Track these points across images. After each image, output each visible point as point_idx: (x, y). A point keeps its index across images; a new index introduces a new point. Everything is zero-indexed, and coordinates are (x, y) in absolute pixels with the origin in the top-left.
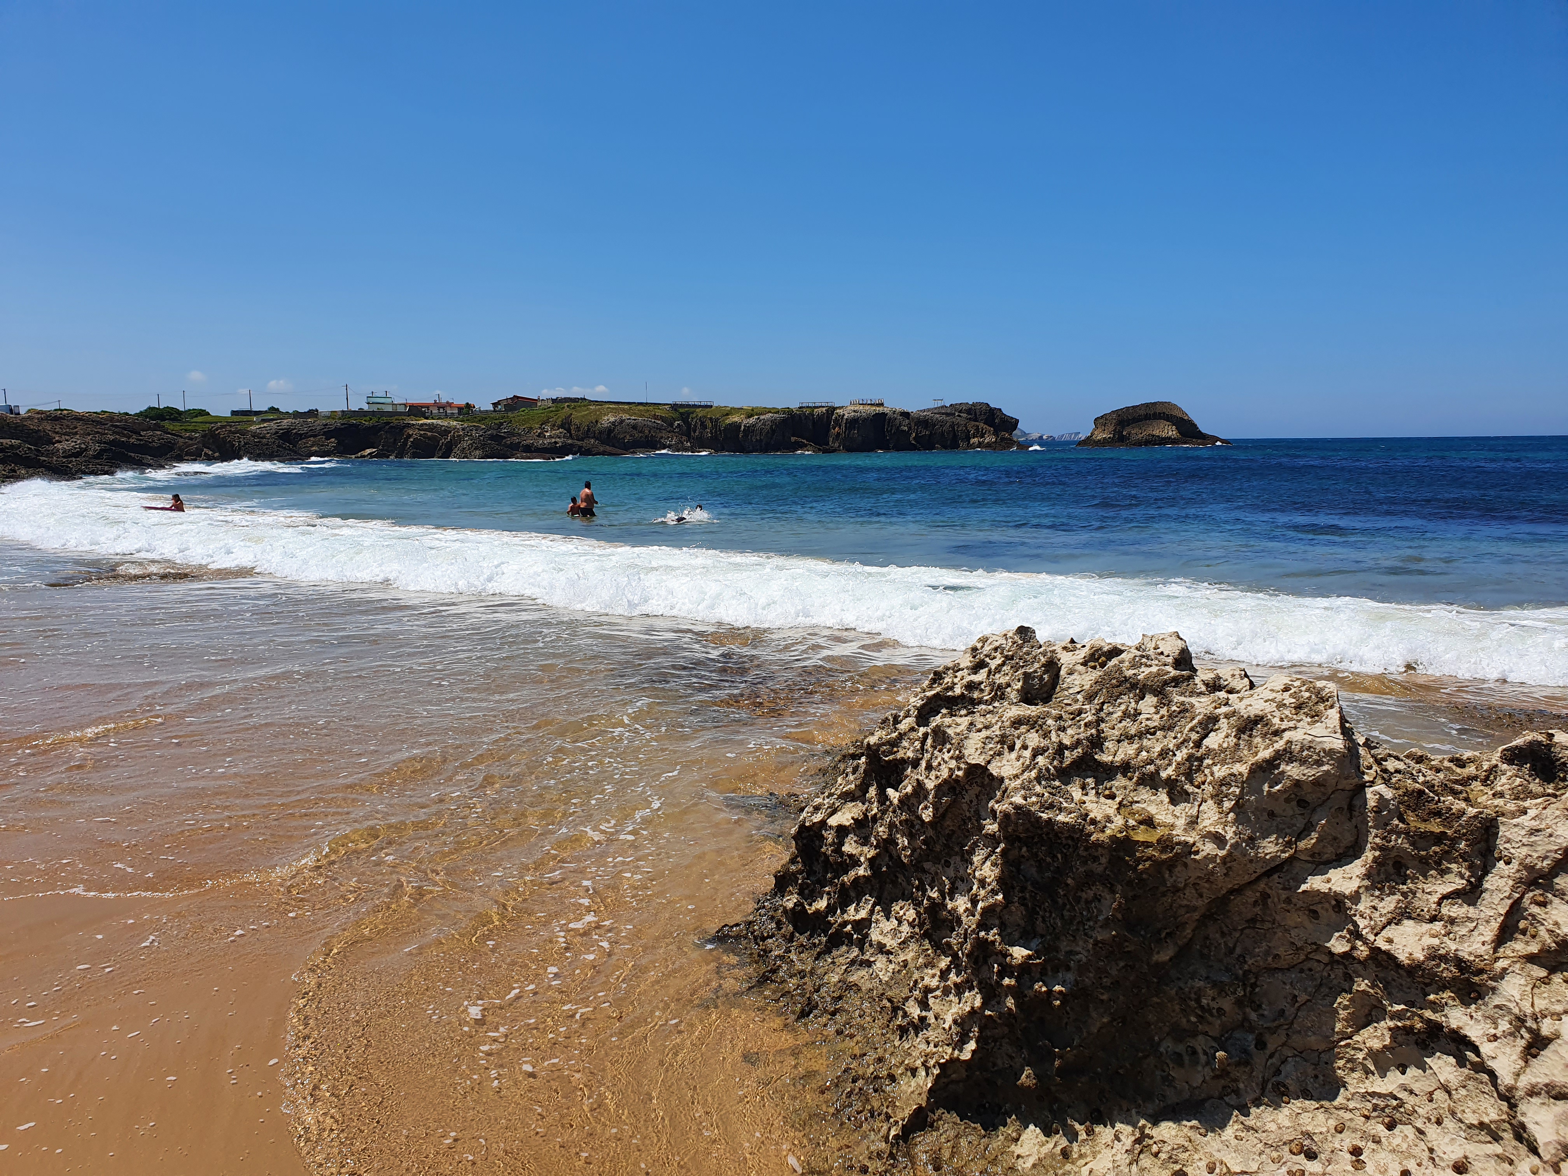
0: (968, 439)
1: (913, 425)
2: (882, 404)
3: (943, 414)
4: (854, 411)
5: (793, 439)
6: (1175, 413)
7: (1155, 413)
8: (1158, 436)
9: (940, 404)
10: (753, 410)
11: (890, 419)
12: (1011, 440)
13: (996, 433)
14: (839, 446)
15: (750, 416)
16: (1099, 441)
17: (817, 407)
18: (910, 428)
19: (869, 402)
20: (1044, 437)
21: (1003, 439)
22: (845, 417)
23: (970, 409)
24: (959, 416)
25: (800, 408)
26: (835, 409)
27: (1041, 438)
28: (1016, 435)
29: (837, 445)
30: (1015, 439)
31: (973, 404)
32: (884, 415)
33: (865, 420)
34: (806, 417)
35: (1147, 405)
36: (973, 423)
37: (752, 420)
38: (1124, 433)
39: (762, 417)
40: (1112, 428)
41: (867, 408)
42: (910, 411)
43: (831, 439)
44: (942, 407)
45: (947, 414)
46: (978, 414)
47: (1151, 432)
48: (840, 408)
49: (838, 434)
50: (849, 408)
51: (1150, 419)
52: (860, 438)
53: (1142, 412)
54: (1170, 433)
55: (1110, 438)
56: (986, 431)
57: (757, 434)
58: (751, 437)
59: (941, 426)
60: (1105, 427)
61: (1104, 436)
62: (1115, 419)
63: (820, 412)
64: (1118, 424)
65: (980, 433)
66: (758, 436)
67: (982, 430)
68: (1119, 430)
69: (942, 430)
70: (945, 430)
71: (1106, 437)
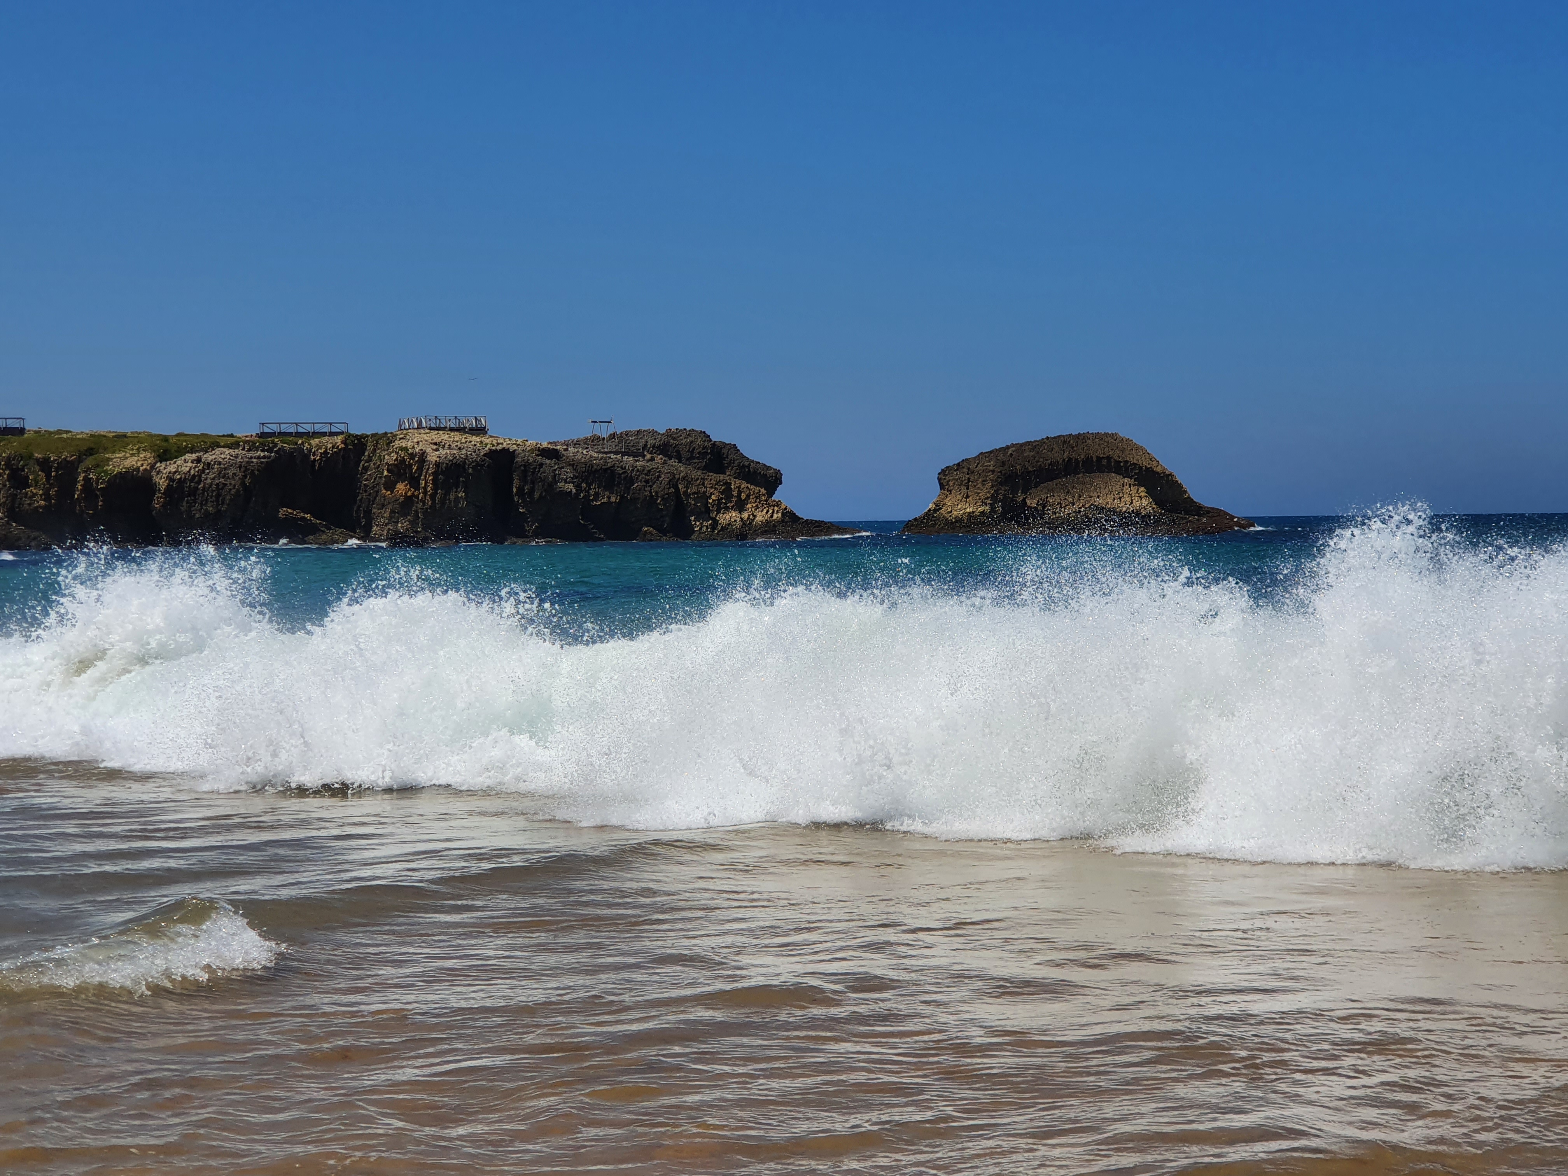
5: (283, 512)
6: (1133, 458)
7: (1088, 459)
11: (524, 465)
15: (162, 454)
16: (959, 520)
17: (306, 435)
23: (666, 445)
29: (403, 526)
32: (508, 454)
35: (1064, 441)
37: (182, 464)
38: (1020, 502)
39: (208, 457)
40: (985, 491)
41: (456, 437)
47: (1095, 501)
51: (1078, 471)
53: (1058, 456)
54: (1137, 504)
55: (983, 513)
56: (748, 496)
57: (207, 500)
58: (190, 507)
59: (647, 481)
60: (968, 489)
61: (968, 510)
62: (993, 471)
63: (330, 446)
64: (1001, 484)
65: (734, 499)
66: (209, 504)
67: (740, 493)
68: (1004, 495)
69: (650, 492)
70: (657, 493)
71: (973, 512)
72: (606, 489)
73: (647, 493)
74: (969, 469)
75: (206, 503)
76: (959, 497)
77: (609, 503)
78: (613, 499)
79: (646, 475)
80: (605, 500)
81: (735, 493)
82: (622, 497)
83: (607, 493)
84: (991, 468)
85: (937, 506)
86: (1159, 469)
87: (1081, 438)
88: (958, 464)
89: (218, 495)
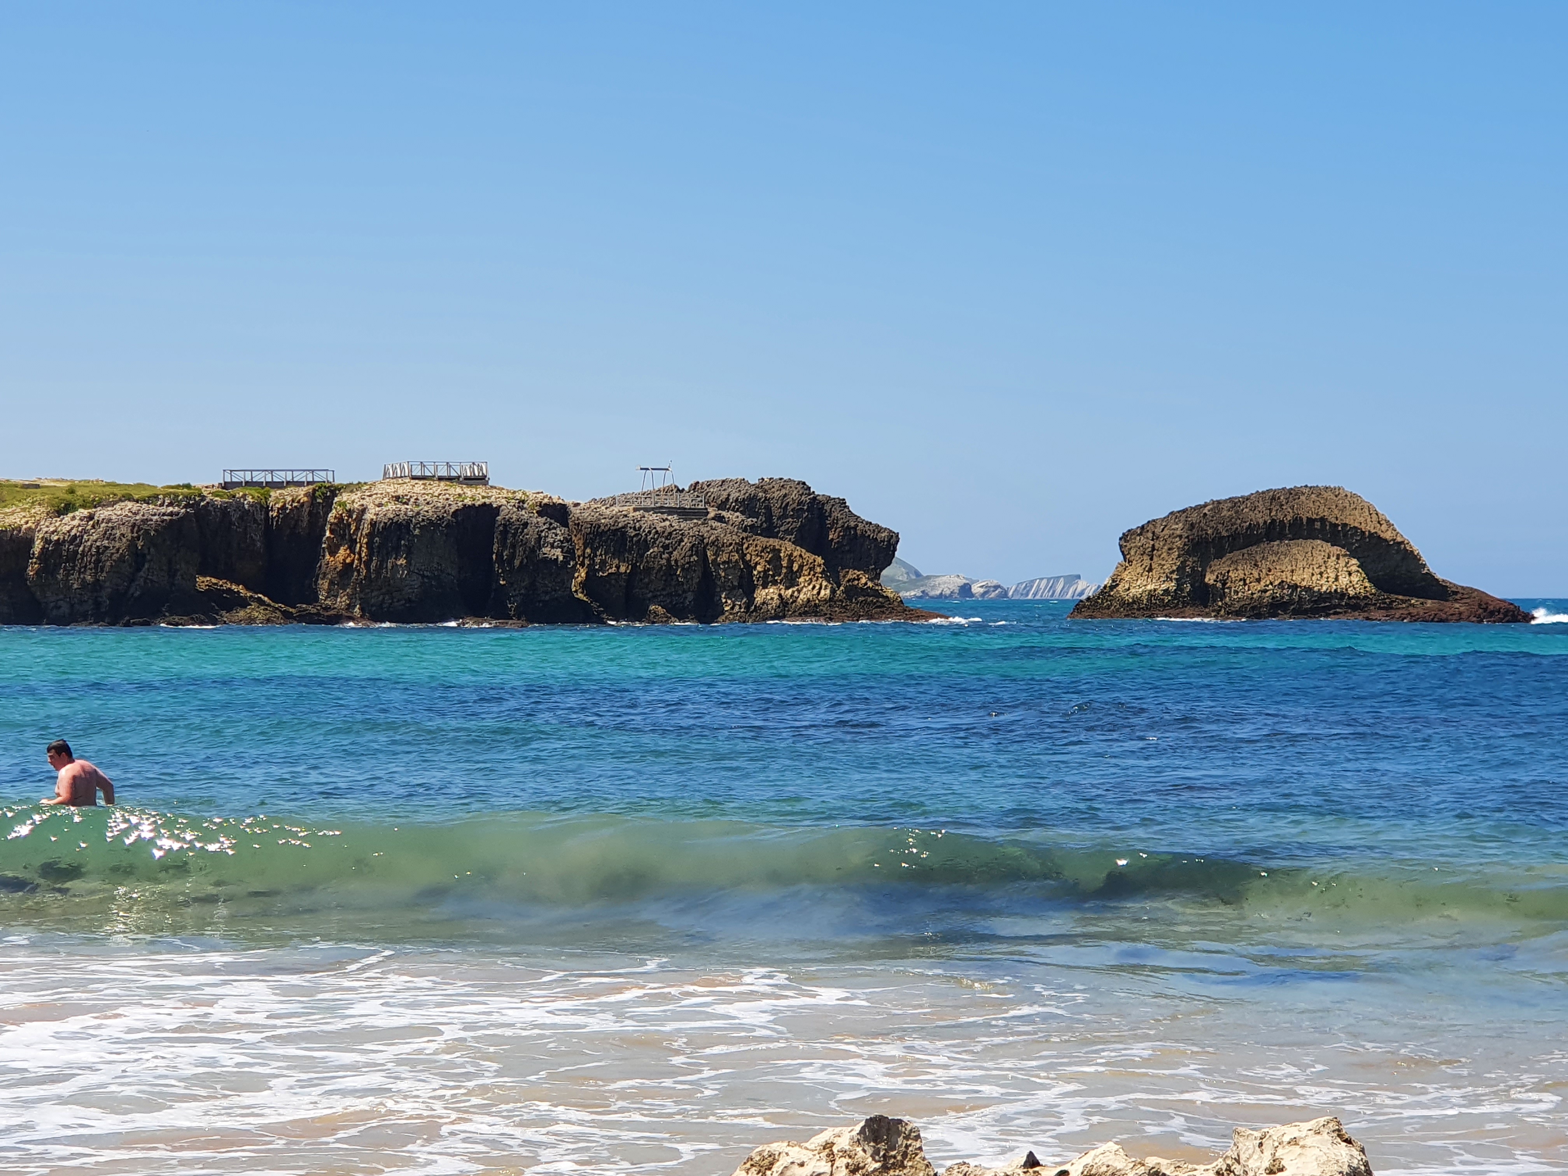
0: (749, 590)
1: (578, 541)
2: (480, 480)
3: (671, 511)
4: (397, 498)
5: (203, 582)
6: (1355, 519)
7: (1297, 521)
8: (1308, 589)
9: (659, 482)
10: (72, 491)
11: (507, 524)
12: (877, 594)
13: (831, 573)
14: (350, 607)
15: (63, 509)
16: (1136, 601)
17: (279, 485)
18: (570, 553)
19: (443, 472)
20: (976, 589)
21: (853, 591)
22: (368, 516)
23: (752, 499)
24: (719, 519)
25: (226, 486)
26: (334, 491)
27: (965, 589)
28: (892, 580)
29: (342, 601)
30: (889, 592)
31: (761, 486)
32: (488, 511)
33: (431, 526)
34: (245, 514)
35: (1273, 498)
36: (762, 541)
37: (69, 524)
38: (1210, 579)
39: (102, 513)
40: (1171, 562)
41: (438, 488)
42: (568, 501)
43: (324, 584)
44: (668, 491)
45: (684, 513)
46: (776, 512)
47: (1287, 577)
48: (350, 488)
49: (348, 567)
50: (380, 489)
51: (1281, 537)
52: (416, 582)
53: (1260, 517)
54: (1344, 580)
55: (1166, 592)
56: (801, 567)
57: (85, 567)
58: (68, 575)
59: (666, 547)
60: (1151, 559)
61: (1149, 587)
62: (1180, 537)
63: (289, 499)
64: (1188, 553)
65: (784, 571)
66: (89, 572)
67: (791, 562)
68: (1192, 568)
69: (668, 560)
70: (676, 561)
71: (1155, 590)
72: (614, 556)
73: (664, 561)
74: (1153, 533)
75: (85, 571)
76: (1140, 570)
77: (618, 574)
78: (622, 569)
79: (667, 539)
80: (613, 570)
81: (785, 563)
82: (634, 566)
83: (616, 561)
84: (1178, 532)
85: (1113, 581)
86: (1388, 535)
87: (1293, 494)
88: (1143, 527)
89: (98, 561)
